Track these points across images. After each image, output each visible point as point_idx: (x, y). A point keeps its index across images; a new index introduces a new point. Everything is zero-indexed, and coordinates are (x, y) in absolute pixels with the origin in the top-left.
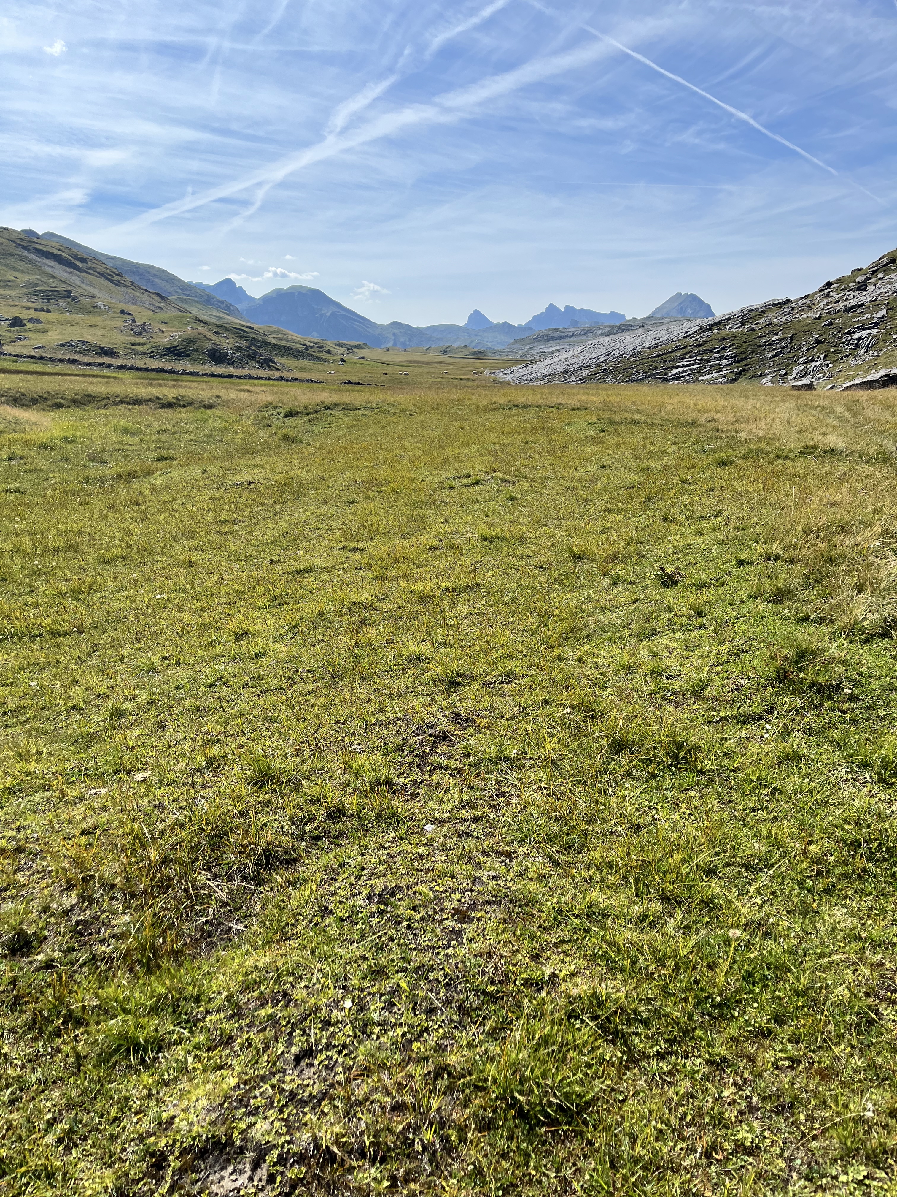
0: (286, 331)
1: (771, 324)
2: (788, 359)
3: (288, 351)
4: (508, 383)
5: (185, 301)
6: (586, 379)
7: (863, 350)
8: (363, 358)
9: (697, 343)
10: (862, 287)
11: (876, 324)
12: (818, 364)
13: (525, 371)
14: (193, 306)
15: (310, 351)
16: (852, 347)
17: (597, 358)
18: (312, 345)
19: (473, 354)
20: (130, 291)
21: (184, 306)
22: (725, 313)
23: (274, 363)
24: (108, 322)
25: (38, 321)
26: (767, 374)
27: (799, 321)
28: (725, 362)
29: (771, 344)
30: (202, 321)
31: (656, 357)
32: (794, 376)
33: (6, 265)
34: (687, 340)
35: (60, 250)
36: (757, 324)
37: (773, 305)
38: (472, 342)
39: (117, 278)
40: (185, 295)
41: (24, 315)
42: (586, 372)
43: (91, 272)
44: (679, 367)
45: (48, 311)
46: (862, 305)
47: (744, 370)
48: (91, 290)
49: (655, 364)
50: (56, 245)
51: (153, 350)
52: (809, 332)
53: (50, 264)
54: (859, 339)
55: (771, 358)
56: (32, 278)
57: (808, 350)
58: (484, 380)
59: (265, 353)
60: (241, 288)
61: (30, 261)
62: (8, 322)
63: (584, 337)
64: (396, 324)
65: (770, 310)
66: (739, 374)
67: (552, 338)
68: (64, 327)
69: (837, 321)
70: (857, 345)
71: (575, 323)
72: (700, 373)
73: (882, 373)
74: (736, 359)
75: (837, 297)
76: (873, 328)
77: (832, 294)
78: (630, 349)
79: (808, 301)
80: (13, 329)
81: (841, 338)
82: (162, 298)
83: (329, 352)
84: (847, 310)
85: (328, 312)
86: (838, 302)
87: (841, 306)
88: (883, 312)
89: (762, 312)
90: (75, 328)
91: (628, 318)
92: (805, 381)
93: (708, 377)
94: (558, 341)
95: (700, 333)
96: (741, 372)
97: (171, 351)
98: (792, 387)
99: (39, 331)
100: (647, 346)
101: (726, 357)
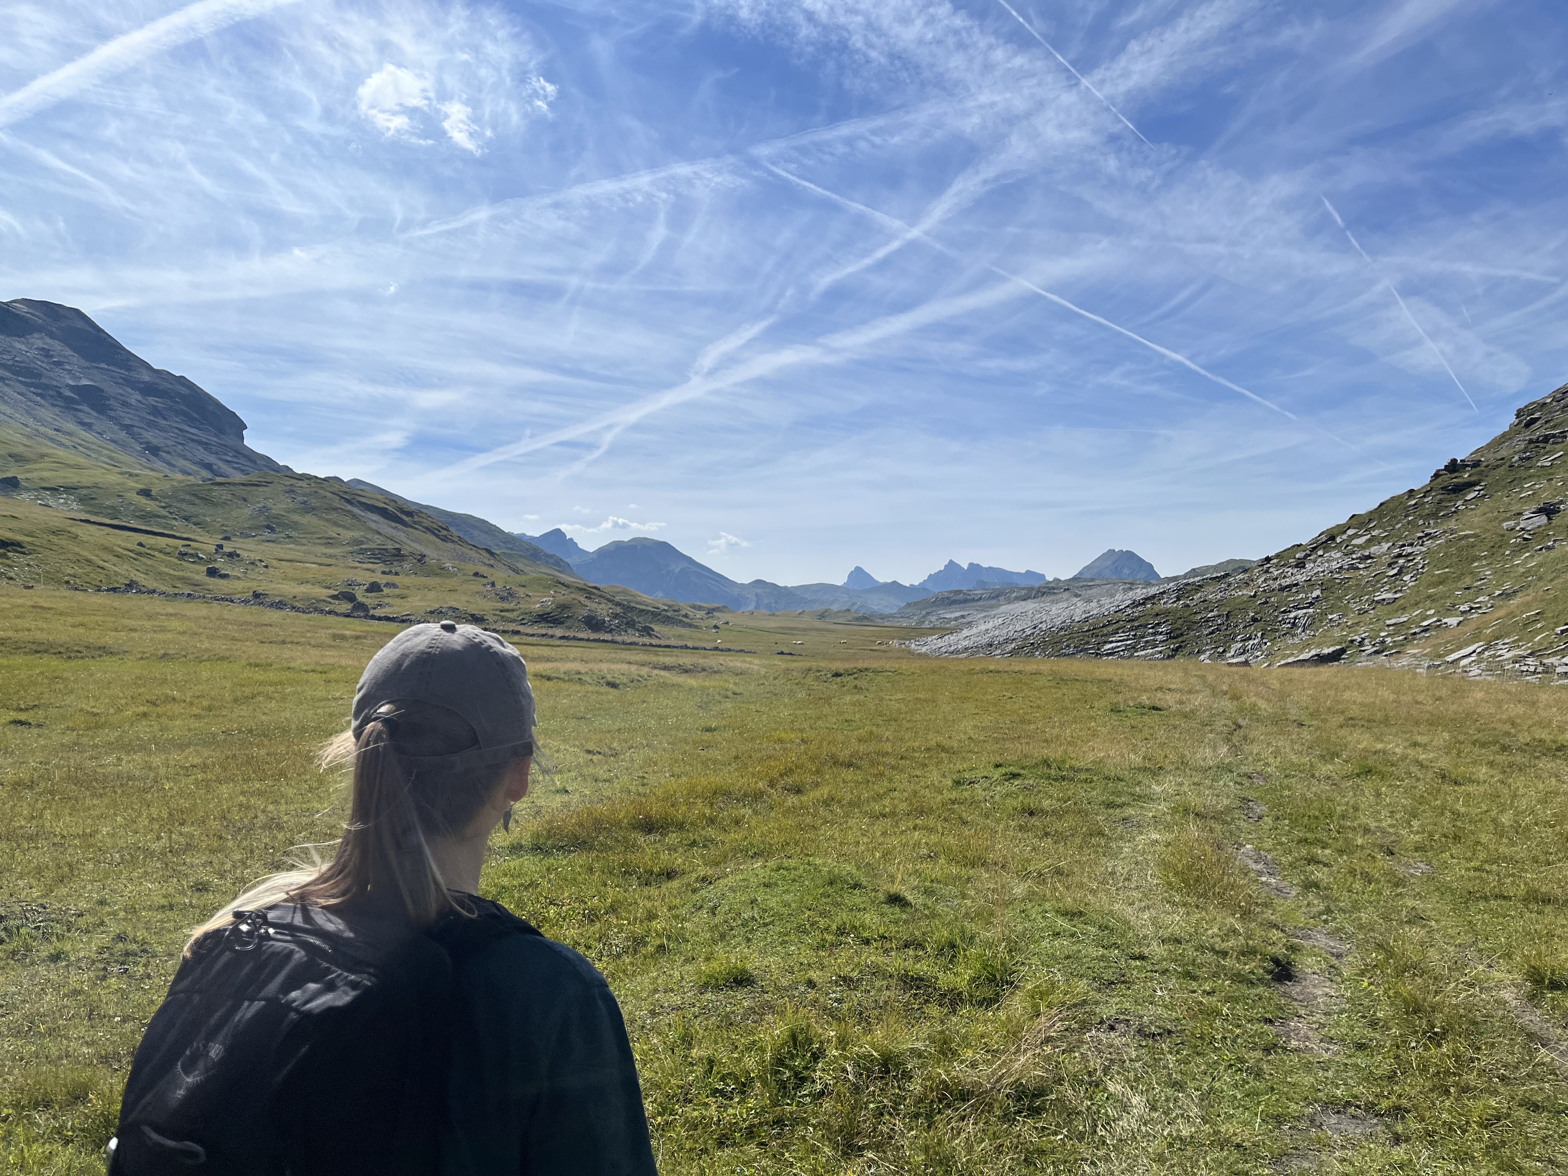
0: (634, 592)
1: (1206, 600)
2: (1225, 637)
3: (653, 616)
5: (512, 556)
6: (1013, 653)
7: (1300, 630)
8: (727, 622)
9: (1130, 618)
10: (1301, 565)
11: (1312, 604)
12: (1256, 642)
13: (940, 643)
16: (1289, 626)
17: (1023, 630)
18: (666, 608)
19: (857, 619)
20: (457, 547)
23: (650, 629)
24: (465, 586)
25: (394, 586)
26: (1205, 651)
27: (1235, 598)
28: (1160, 637)
29: (1207, 621)
30: (563, 584)
31: (1087, 631)
32: (1232, 653)
33: (328, 520)
34: (1119, 614)
35: (382, 503)
36: (1192, 599)
37: (1212, 578)
38: (854, 604)
39: (444, 532)
40: (508, 548)
41: (375, 579)
42: (1013, 646)
43: (417, 526)
44: (1112, 642)
45: (397, 574)
46: (1296, 585)
47: (1180, 647)
49: (1086, 639)
50: (378, 498)
51: (524, 617)
52: (1245, 610)
53: (374, 518)
54: (1295, 618)
55: (1207, 635)
56: (356, 534)
57: (1245, 627)
59: (642, 621)
60: (571, 539)
61: (354, 516)
62: (364, 587)
63: (993, 602)
64: (759, 583)
65: (1208, 584)
66: (1176, 650)
67: (955, 602)
69: (1272, 599)
70: (1294, 625)
71: (982, 584)
72: (1134, 648)
73: (1313, 652)
74: (1171, 635)
75: (1276, 573)
76: (1308, 608)
77: (1271, 570)
78: (1057, 622)
79: (1247, 576)
80: (371, 594)
81: (1277, 617)
82: (490, 553)
83: (688, 616)
84: (1282, 589)
85: (677, 568)
86: (1276, 579)
87: (1275, 585)
88: (1317, 593)
89: (1199, 586)
91: (1050, 578)
92: (1242, 659)
93: (1143, 653)
94: (962, 605)
95: (1133, 608)
96: (1178, 648)
97: (544, 618)
98: (1230, 665)
99: (398, 596)
100: (1077, 620)
101: (1161, 633)
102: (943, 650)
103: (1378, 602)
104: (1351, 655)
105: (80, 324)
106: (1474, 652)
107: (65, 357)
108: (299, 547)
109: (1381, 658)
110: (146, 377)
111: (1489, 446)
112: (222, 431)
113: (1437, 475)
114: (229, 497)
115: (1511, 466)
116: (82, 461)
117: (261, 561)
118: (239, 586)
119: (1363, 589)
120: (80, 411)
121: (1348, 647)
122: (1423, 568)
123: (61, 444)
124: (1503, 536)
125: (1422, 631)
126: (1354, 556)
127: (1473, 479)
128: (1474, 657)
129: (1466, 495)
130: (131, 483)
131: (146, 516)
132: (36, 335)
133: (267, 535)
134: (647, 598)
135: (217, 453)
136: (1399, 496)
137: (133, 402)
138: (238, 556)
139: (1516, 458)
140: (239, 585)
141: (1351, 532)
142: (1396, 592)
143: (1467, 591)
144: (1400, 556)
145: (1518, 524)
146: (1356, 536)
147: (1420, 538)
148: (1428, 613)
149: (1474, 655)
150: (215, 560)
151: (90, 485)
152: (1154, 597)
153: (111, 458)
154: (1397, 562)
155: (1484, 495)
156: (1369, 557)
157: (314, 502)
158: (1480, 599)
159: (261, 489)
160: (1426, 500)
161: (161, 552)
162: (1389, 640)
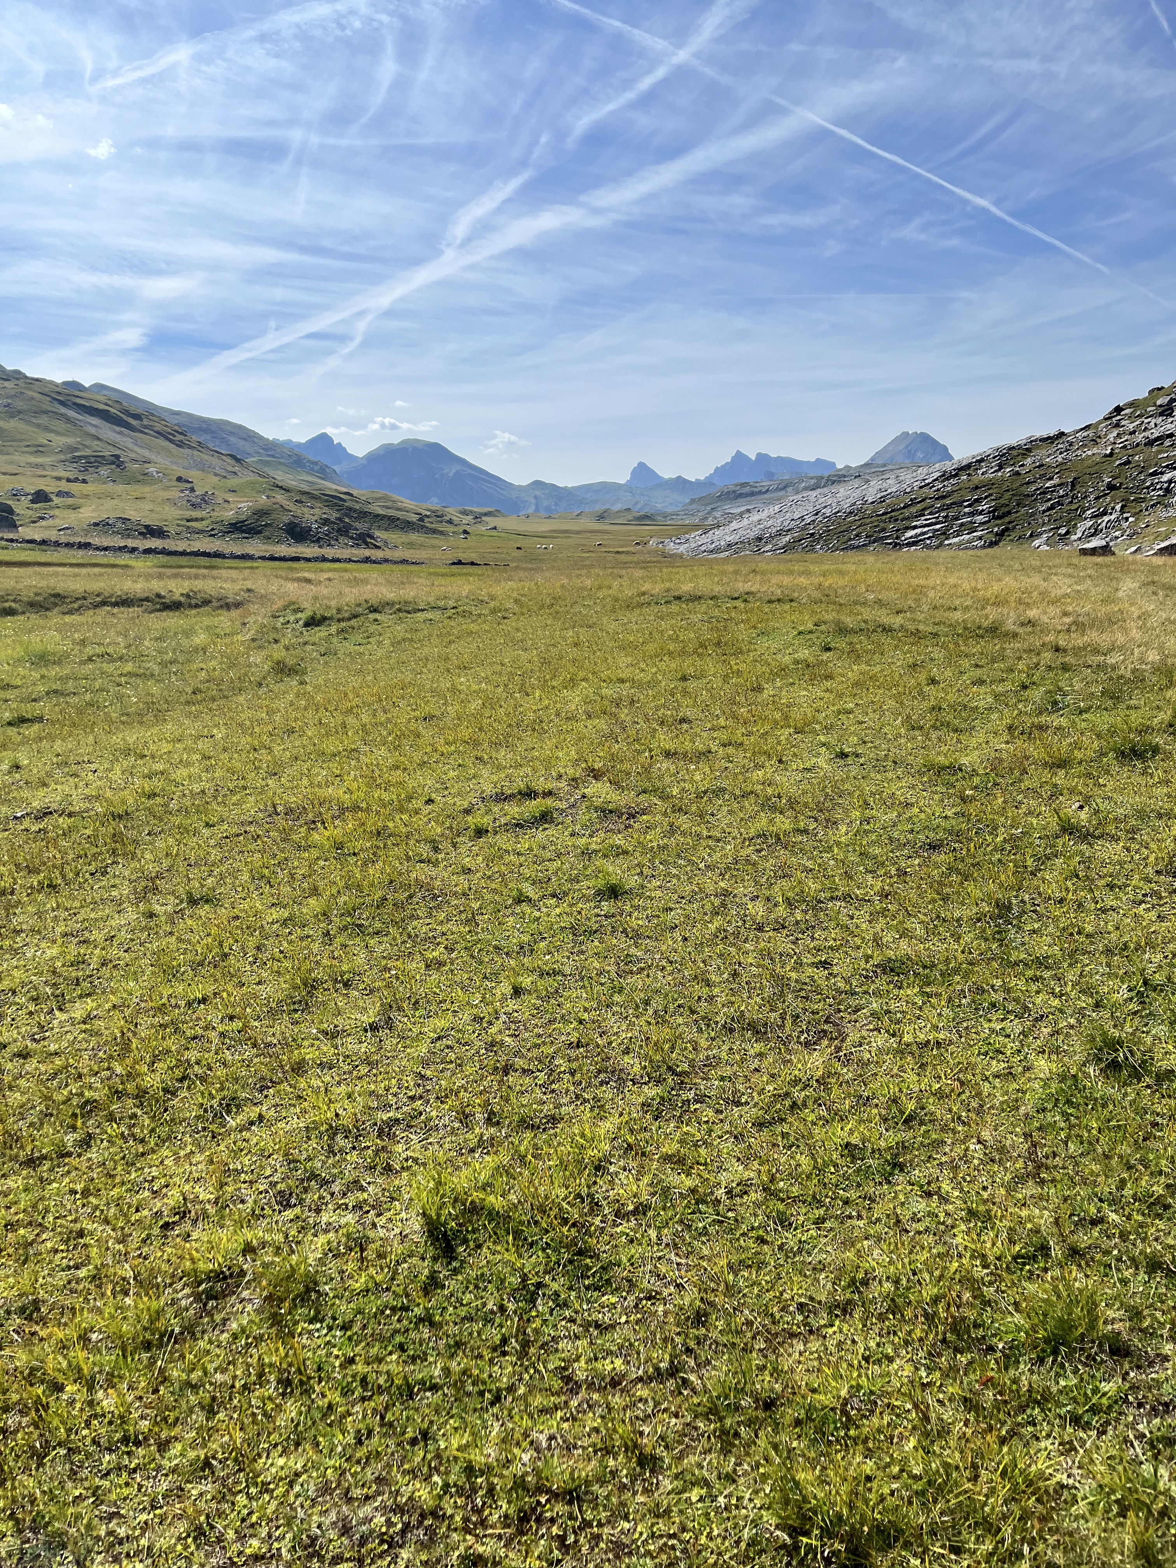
0: (396, 497)
1: (1042, 465)
2: (1069, 512)
3: (393, 523)
4: (681, 556)
5: (267, 464)
6: (787, 548)
8: (495, 528)
9: (940, 494)
10: (1166, 411)
12: (1112, 517)
13: (704, 539)
14: (277, 469)
15: (425, 521)
16: (1161, 493)
17: (802, 518)
18: (428, 513)
19: (639, 519)
20: (196, 453)
21: (266, 469)
22: (975, 453)
23: (372, 537)
24: (160, 493)
25: (68, 494)
26: (1041, 534)
27: (1081, 460)
28: (980, 518)
29: (1044, 493)
30: (281, 488)
31: (883, 514)
32: (1079, 535)
33: (38, 426)
34: (926, 490)
35: (107, 405)
36: (1023, 465)
37: (1043, 440)
38: (637, 503)
39: (179, 437)
40: (268, 456)
41: (50, 487)
42: (787, 538)
43: (147, 431)
44: (915, 527)
45: (84, 481)
47: (1007, 529)
48: (146, 453)
49: (882, 525)
50: (103, 399)
51: (214, 526)
52: (1098, 474)
53: (94, 422)
54: (1169, 482)
55: (1044, 511)
56: (70, 440)
57: (1097, 499)
58: (649, 553)
59: (361, 526)
60: (339, 444)
61: (68, 420)
62: (30, 497)
63: (781, 493)
64: (537, 484)
65: (1038, 447)
66: (1001, 534)
67: (741, 496)
68: (101, 501)
69: (1137, 458)
70: (1168, 491)
71: (770, 475)
72: (945, 534)
74: (996, 514)
75: (1131, 426)
77: (1123, 423)
78: (846, 505)
79: (1090, 433)
80: (35, 506)
81: (1144, 481)
82: (238, 460)
83: (450, 522)
84: (1150, 443)
85: (451, 471)
86: (1134, 432)
87: (1139, 438)
89: (1027, 449)
90: (115, 501)
91: (840, 466)
92: (1095, 543)
93: (957, 540)
94: (748, 499)
95: (943, 481)
96: (1003, 531)
97: (238, 527)
98: (1077, 551)
99: (69, 507)
100: (870, 501)
101: (981, 513)
102: (703, 548)
134: (411, 503)
157: (20, 404)
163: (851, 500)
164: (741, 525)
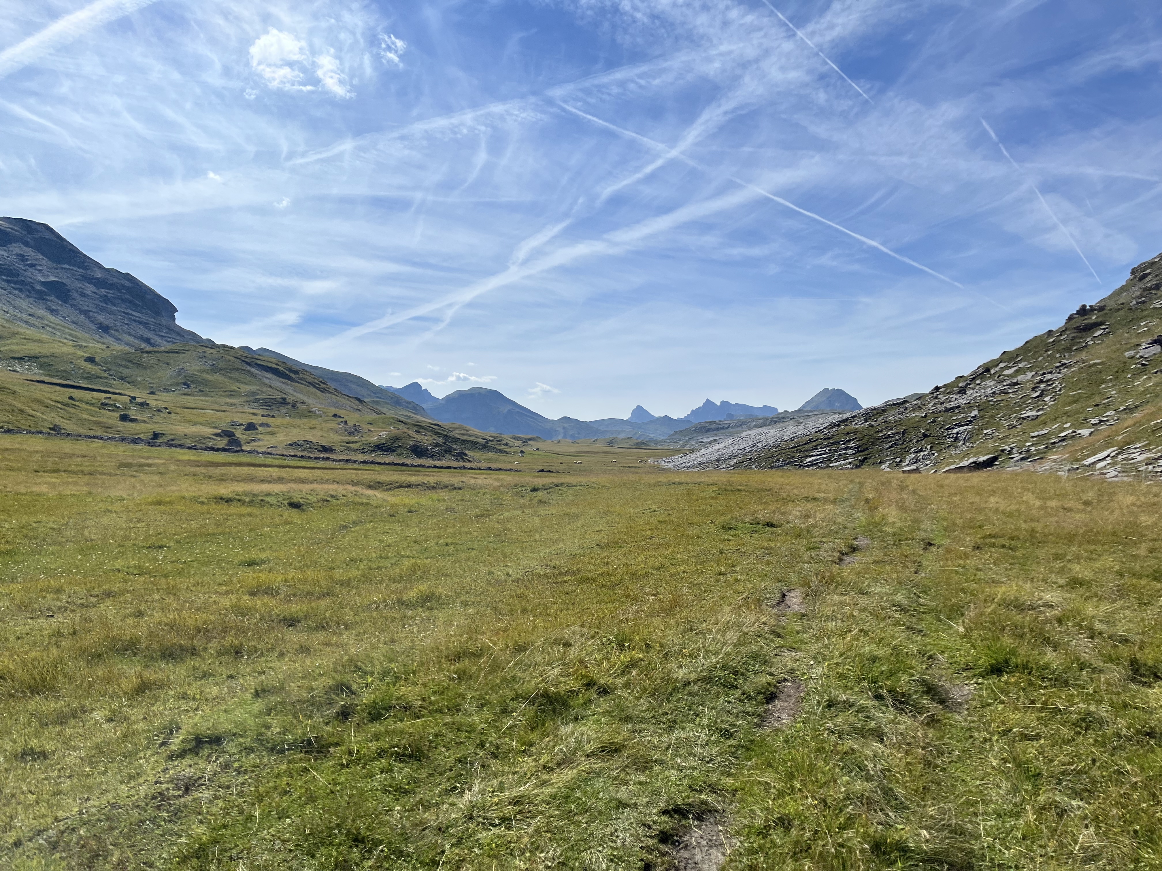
0: (469, 427)
1: (888, 421)
2: (902, 450)
3: (474, 445)
4: (669, 470)
5: (377, 403)
6: (736, 466)
7: (961, 442)
8: (538, 449)
9: (826, 436)
10: (962, 391)
11: (970, 422)
12: (926, 453)
13: (684, 460)
14: (385, 407)
15: (490, 444)
16: (953, 439)
17: (744, 449)
18: (491, 438)
19: (637, 444)
20: (335, 396)
21: (378, 407)
23: (465, 455)
24: (324, 424)
25: (268, 425)
26: (886, 461)
27: (910, 419)
28: (850, 451)
29: (887, 438)
30: (402, 422)
31: (793, 448)
32: (907, 462)
33: (231, 378)
34: (818, 434)
36: (877, 420)
37: (893, 405)
38: (635, 433)
39: (323, 386)
40: (377, 397)
41: (255, 420)
42: (735, 461)
43: (301, 381)
44: (812, 456)
45: (273, 416)
46: (958, 407)
47: (866, 458)
48: (305, 398)
49: (792, 454)
50: (274, 361)
51: (364, 447)
52: (918, 428)
53: (268, 376)
54: (957, 433)
55: (887, 449)
56: (253, 388)
57: (917, 442)
58: (649, 467)
59: (458, 448)
60: (426, 390)
61: (252, 375)
62: (243, 427)
63: (738, 429)
64: (566, 419)
65: (890, 409)
66: (863, 461)
67: (709, 430)
68: (288, 429)
69: (939, 419)
70: (956, 439)
71: (730, 416)
72: (830, 460)
73: (971, 460)
74: (859, 450)
75: (943, 399)
76: (968, 425)
77: (939, 396)
78: (772, 441)
79: (920, 402)
80: (247, 432)
81: (943, 432)
82: (359, 401)
83: (506, 445)
84: (947, 410)
85: (505, 409)
86: (943, 403)
87: (942, 408)
88: (975, 413)
89: (882, 410)
90: (298, 430)
91: (780, 410)
92: (914, 467)
93: (837, 464)
94: (715, 432)
95: (830, 429)
96: (864, 459)
97: (380, 448)
98: (904, 472)
99: (269, 433)
100: (785, 440)
101: (851, 448)
102: (683, 465)
103: (1024, 419)
104: (1002, 462)
105: (47, 235)
106: (1108, 456)
107: (36, 260)
108: (207, 399)
109: (1027, 463)
110: (99, 274)
111: (1110, 297)
112: (158, 314)
113: (1070, 318)
114: (156, 362)
115: (1130, 309)
116: (44, 337)
117: (166, 408)
118: (144, 429)
119: (1012, 408)
120: (49, 300)
121: (1000, 455)
122: (1060, 390)
123: (34, 326)
124: (1125, 362)
125: (1060, 441)
126: (1005, 383)
127: (1099, 320)
128: (1109, 461)
129: (1093, 333)
130: (80, 353)
131: (90, 377)
132: (14, 245)
133: (184, 389)
134: (477, 431)
135: (154, 330)
136: (1040, 336)
137: (89, 293)
138: (148, 405)
139: (1134, 302)
140: (143, 427)
141: (1002, 365)
142: (1038, 411)
143: (1096, 408)
144: (1041, 382)
145: (1137, 353)
146: (1006, 368)
147: (1057, 367)
148: (1065, 426)
149: (1108, 458)
150: (129, 409)
151: (48, 354)
152: (847, 420)
153: (70, 335)
154: (1039, 387)
155: (1108, 333)
156: (1017, 384)
157: (220, 364)
158: (1108, 413)
159: (180, 355)
160: (1062, 338)
161: (87, 403)
162: (1033, 448)
163: (775, 438)
164: (707, 451)
